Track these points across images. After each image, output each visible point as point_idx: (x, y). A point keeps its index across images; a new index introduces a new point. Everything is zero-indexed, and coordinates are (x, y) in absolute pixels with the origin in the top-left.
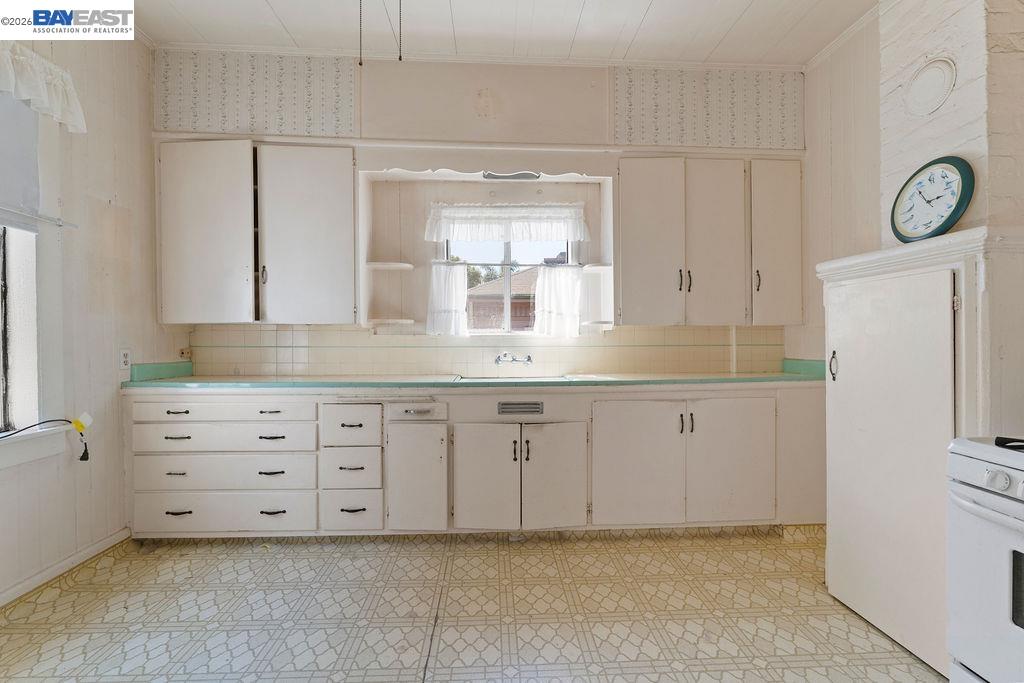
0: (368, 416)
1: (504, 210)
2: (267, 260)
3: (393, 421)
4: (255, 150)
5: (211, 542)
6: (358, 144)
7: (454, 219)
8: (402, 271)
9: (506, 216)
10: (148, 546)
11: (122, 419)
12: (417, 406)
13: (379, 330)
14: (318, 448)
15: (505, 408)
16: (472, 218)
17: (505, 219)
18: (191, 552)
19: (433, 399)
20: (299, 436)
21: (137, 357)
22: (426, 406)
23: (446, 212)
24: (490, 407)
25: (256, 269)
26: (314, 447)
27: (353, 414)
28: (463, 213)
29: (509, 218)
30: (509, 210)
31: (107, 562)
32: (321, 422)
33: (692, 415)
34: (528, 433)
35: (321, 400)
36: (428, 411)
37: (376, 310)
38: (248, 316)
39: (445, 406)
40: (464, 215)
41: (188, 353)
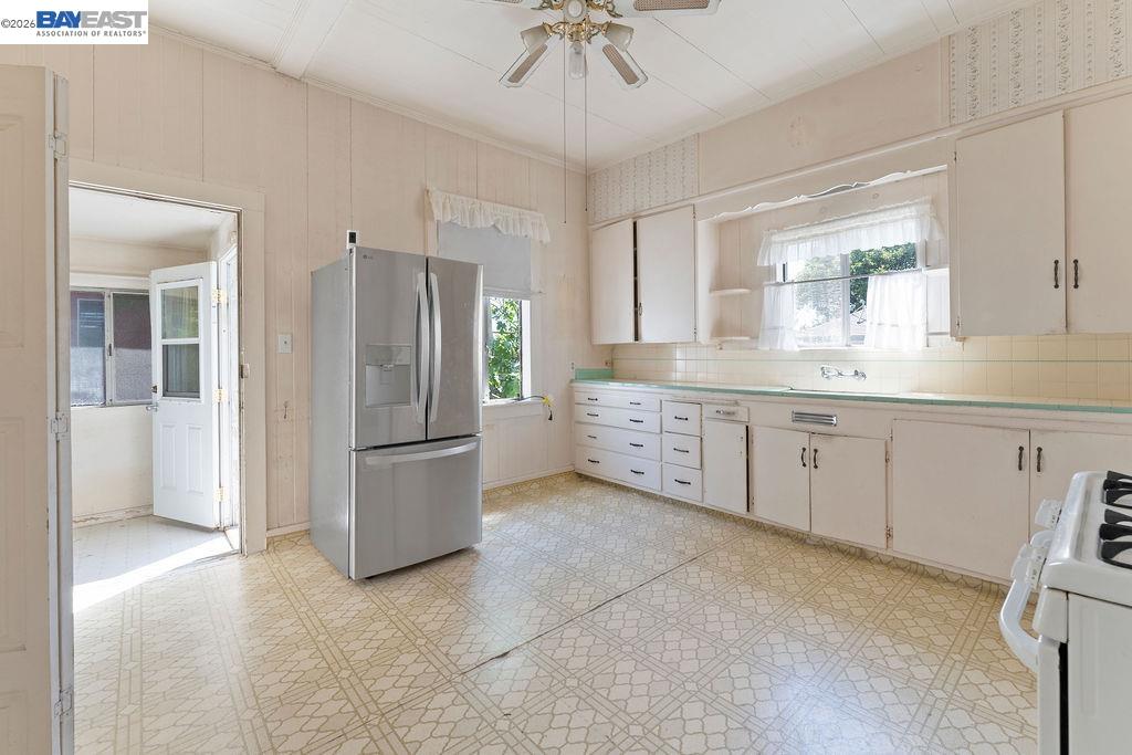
0: (692, 412)
1: (831, 225)
2: (642, 300)
3: (707, 418)
4: (635, 224)
5: (610, 484)
6: (697, 201)
7: (783, 242)
8: (741, 295)
9: (834, 230)
10: (583, 478)
11: (570, 400)
12: (725, 408)
13: (724, 346)
14: (661, 432)
15: (800, 417)
16: (799, 238)
17: (833, 233)
18: (598, 487)
19: (736, 403)
20: (651, 422)
21: (579, 365)
22: (732, 409)
23: (776, 238)
24: (785, 414)
25: (636, 305)
26: (658, 431)
27: (683, 410)
28: (791, 235)
29: (837, 232)
30: (836, 224)
31: (562, 480)
32: (663, 413)
33: (1040, 450)
34: (817, 443)
35: (663, 397)
36: (734, 413)
37: (720, 330)
38: (630, 338)
39: (746, 410)
40: (792, 237)
41: (610, 363)
